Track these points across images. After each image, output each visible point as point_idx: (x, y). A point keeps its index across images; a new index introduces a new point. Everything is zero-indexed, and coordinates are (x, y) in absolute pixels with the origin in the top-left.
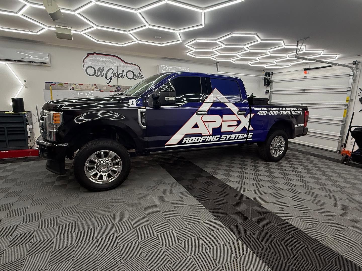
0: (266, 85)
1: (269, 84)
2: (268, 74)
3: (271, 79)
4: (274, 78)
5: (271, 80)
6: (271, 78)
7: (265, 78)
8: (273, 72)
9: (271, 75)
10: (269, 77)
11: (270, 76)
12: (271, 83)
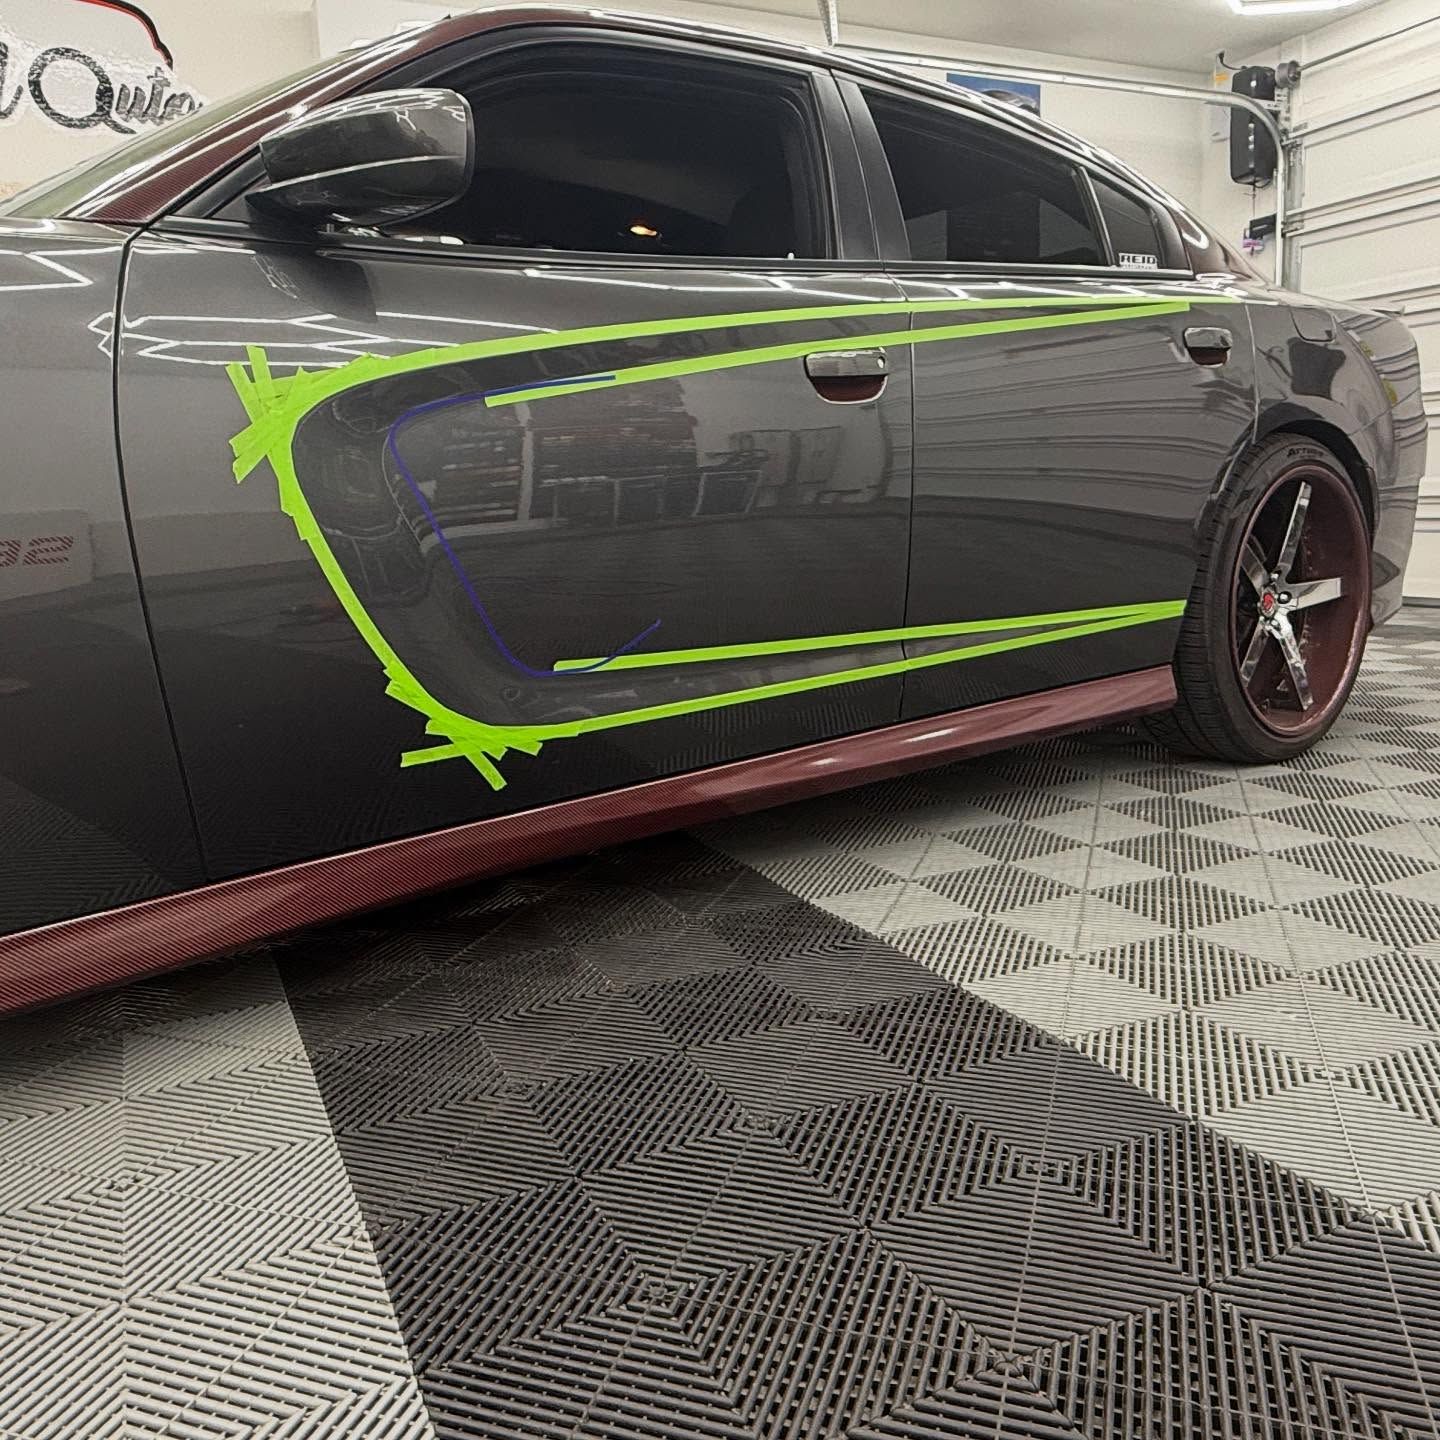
0: (1252, 172)
1: (1275, 165)
2: (1264, 84)
3: (1284, 124)
4: (1302, 109)
5: (1285, 132)
6: (1283, 114)
7: (1236, 111)
8: (1294, 64)
9: (1285, 83)
10: (1264, 104)
11: (1272, 99)
12: (1289, 150)
